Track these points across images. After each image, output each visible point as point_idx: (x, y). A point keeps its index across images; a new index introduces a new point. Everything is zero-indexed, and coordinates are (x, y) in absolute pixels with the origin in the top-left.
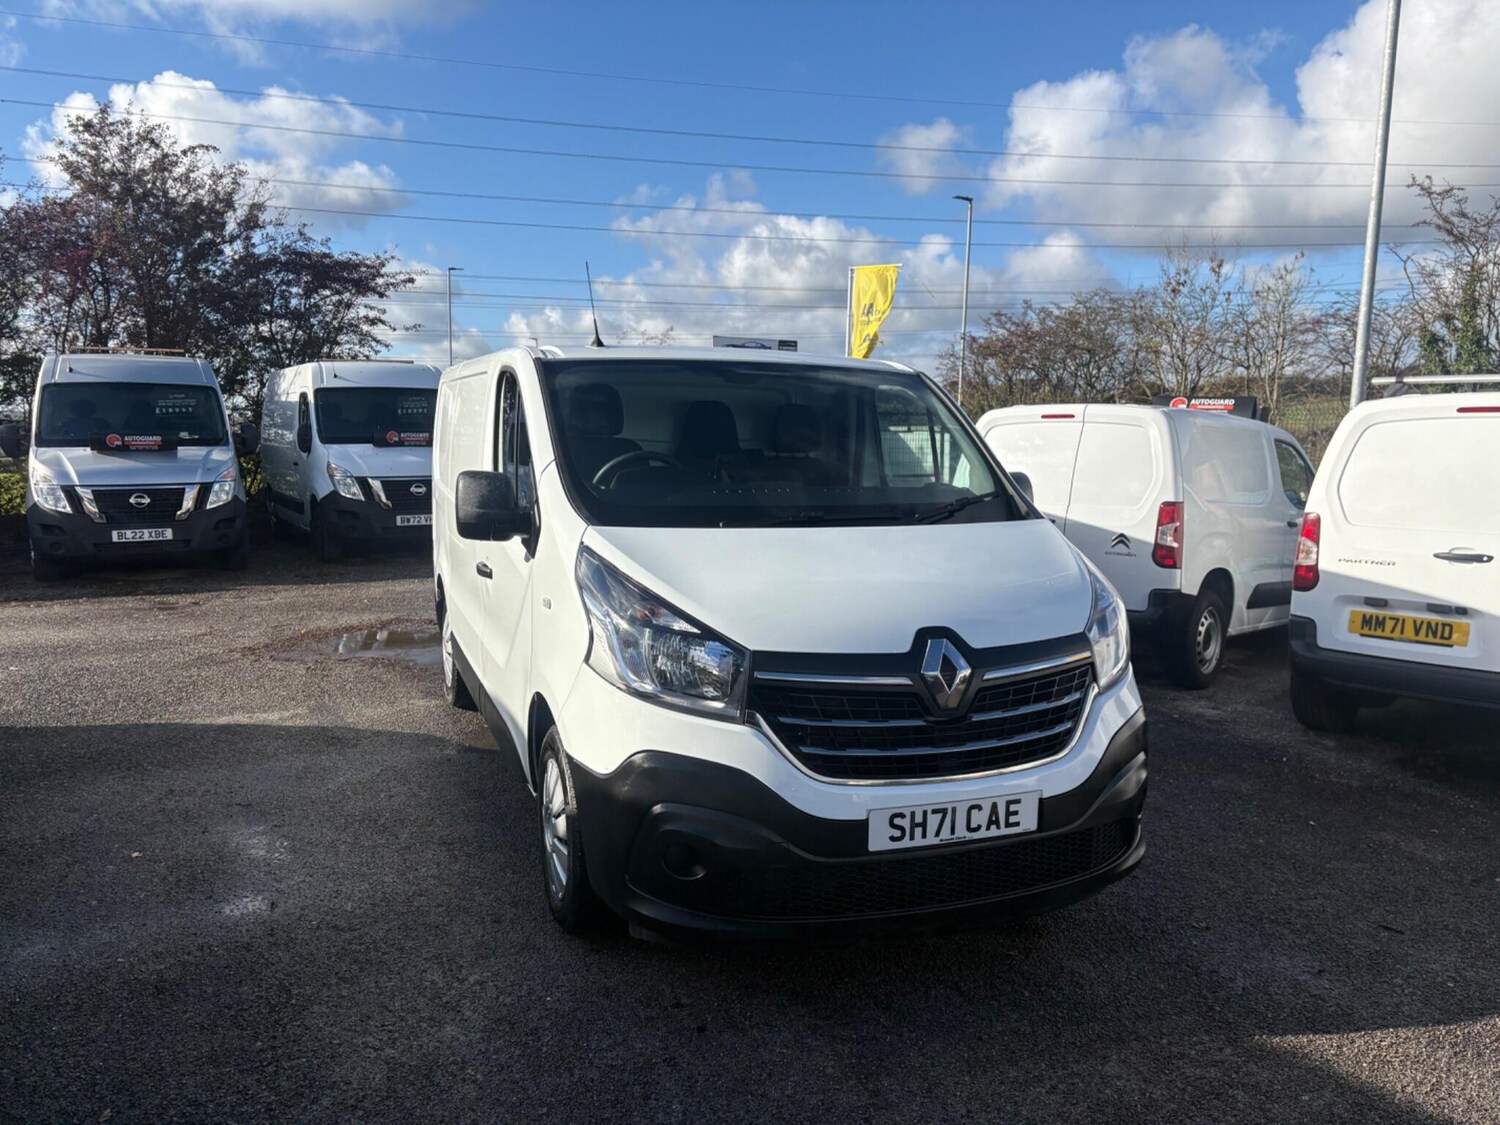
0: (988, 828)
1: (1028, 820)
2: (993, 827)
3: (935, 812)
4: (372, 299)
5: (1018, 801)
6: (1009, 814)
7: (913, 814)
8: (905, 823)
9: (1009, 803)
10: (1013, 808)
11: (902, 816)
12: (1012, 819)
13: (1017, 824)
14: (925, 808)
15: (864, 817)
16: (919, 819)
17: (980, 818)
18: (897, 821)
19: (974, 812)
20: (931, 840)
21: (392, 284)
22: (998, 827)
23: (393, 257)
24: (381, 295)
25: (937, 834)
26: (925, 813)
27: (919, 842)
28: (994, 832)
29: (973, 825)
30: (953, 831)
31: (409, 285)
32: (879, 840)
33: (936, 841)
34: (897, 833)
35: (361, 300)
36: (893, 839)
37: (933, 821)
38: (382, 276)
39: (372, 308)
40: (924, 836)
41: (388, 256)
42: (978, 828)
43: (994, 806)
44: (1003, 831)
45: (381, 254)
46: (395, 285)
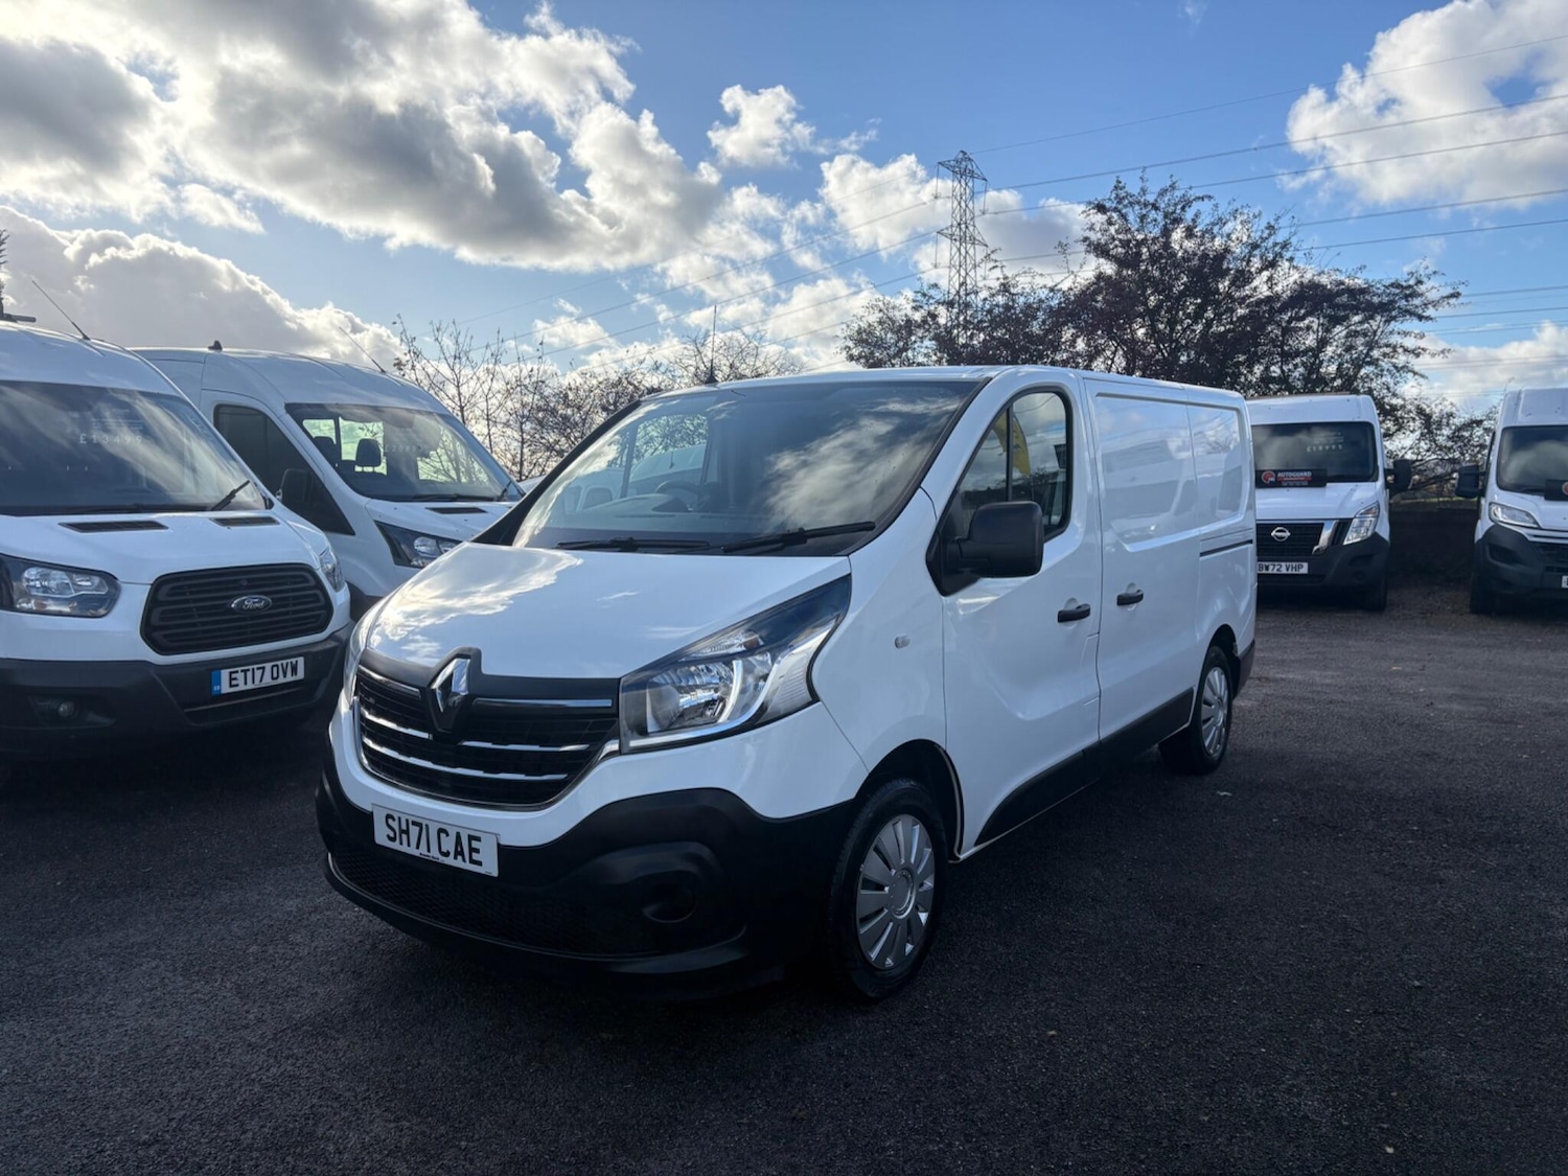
0: (455, 858)
1: (489, 864)
2: (459, 857)
3: (414, 823)
5: (478, 839)
6: (471, 850)
8: (395, 825)
9: (471, 838)
10: (475, 844)
11: (394, 820)
12: (475, 856)
13: (479, 863)
14: (408, 817)
15: (370, 810)
17: (449, 844)
18: (390, 821)
19: (443, 835)
20: (413, 850)
21: (1431, 303)
22: (464, 860)
24: (1421, 318)
25: (418, 847)
26: (407, 822)
27: (404, 848)
28: (459, 863)
29: (444, 850)
30: (429, 851)
32: (381, 836)
33: (416, 853)
34: (392, 835)
36: (388, 837)
37: (414, 832)
38: (1419, 295)
40: (409, 845)
41: (1429, 271)
42: (447, 854)
43: (458, 836)
44: (468, 866)
45: (1422, 272)
46: (1435, 304)
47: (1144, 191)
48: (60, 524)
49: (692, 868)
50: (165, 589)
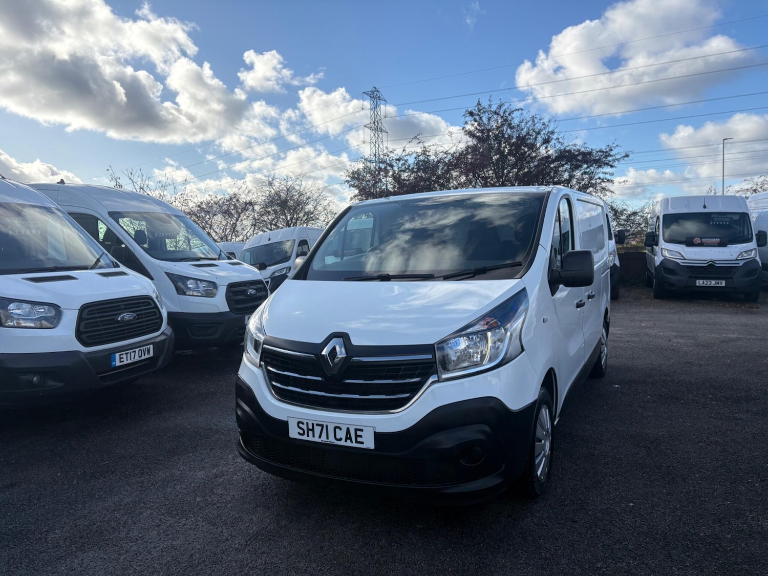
0: (346, 441)
1: (369, 443)
2: (349, 441)
3: (317, 425)
4: (607, 169)
5: (362, 430)
6: (357, 436)
7: (307, 423)
8: (304, 427)
9: (356, 430)
10: (359, 433)
11: (303, 424)
12: (359, 439)
13: (362, 443)
14: (313, 422)
15: (286, 420)
16: (310, 427)
17: (341, 434)
18: (301, 425)
19: (337, 430)
20: (316, 439)
21: (616, 159)
22: (352, 442)
23: (617, 146)
24: (612, 166)
25: (320, 437)
26: (313, 424)
27: (311, 438)
28: (348, 444)
29: (338, 437)
30: (328, 438)
31: (626, 158)
32: (294, 433)
33: (319, 440)
34: (301, 432)
35: (600, 170)
36: (299, 433)
37: (317, 430)
38: (611, 156)
39: (606, 173)
40: (314, 436)
41: (614, 145)
42: (340, 439)
43: (348, 430)
44: (355, 445)
45: (611, 145)
46: (618, 160)
47: (490, 106)
48: (22, 279)
49: (481, 437)
50: (86, 311)
